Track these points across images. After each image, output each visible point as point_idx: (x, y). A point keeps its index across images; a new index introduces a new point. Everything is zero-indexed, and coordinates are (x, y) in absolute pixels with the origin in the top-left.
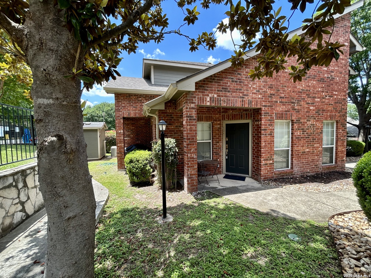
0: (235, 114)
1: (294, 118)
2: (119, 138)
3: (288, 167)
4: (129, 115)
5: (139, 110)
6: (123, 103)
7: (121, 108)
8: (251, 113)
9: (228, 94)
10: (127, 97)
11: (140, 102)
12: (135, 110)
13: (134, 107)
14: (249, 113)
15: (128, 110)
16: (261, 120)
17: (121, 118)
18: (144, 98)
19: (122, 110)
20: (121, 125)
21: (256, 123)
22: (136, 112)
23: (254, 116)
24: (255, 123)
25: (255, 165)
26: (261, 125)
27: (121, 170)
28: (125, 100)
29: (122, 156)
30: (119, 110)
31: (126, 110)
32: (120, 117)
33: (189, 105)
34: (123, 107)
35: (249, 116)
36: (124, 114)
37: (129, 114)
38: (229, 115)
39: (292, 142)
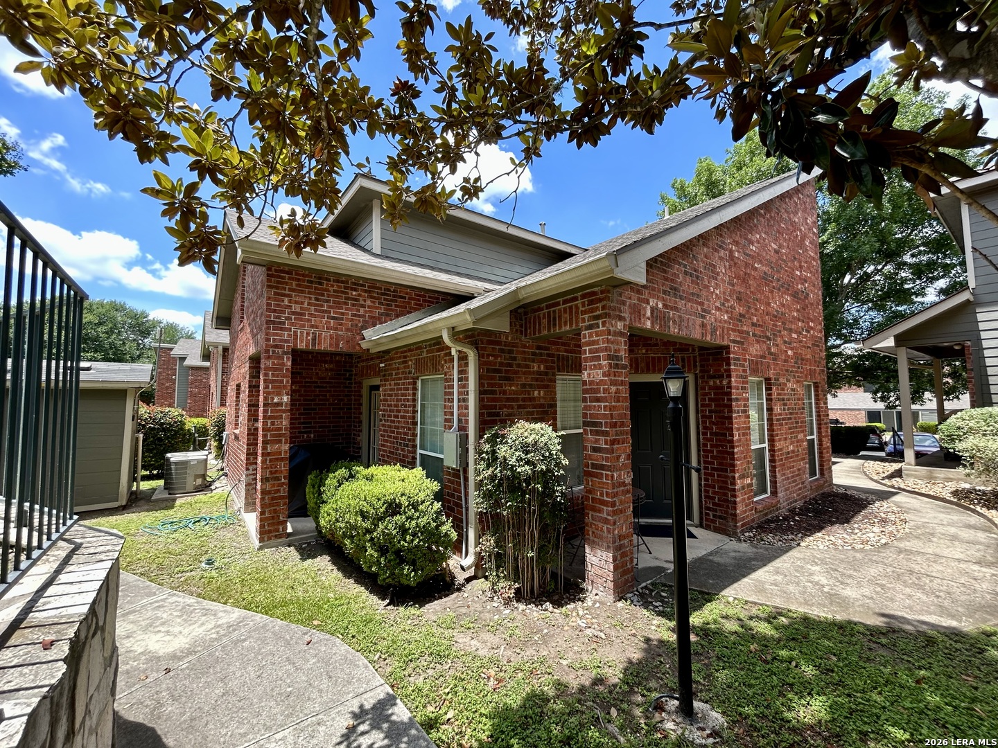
2: (273, 424)
3: (765, 492)
4: (314, 344)
5: (347, 330)
6: (296, 302)
7: (287, 318)
8: (695, 357)
10: (311, 282)
11: (354, 305)
12: (336, 329)
13: (334, 318)
14: (689, 357)
15: (312, 326)
17: (285, 353)
18: (366, 291)
19: (292, 324)
20: (284, 376)
21: (711, 383)
22: (337, 335)
24: (707, 382)
25: (714, 493)
27: (274, 541)
28: (302, 292)
29: (278, 491)
30: (281, 323)
31: (303, 326)
32: (282, 347)
33: (613, 322)
34: (294, 313)
35: (689, 366)
36: (296, 339)
37: (314, 339)
39: (771, 430)
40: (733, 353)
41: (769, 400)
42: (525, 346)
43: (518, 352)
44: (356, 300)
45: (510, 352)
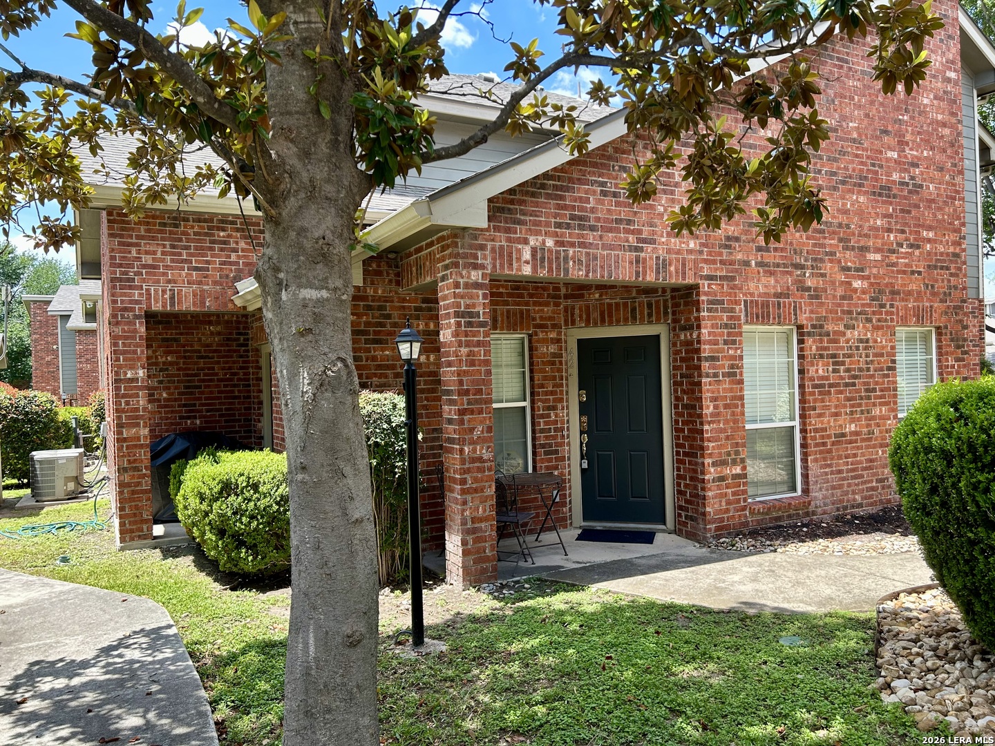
0: (610, 305)
1: (803, 318)
2: (127, 403)
3: (794, 489)
4: (172, 304)
5: (215, 283)
6: (147, 253)
7: (136, 274)
8: (665, 301)
9: (591, 237)
10: (165, 225)
11: (222, 250)
12: (200, 283)
13: (196, 269)
14: (657, 302)
15: (169, 282)
16: (699, 327)
17: (136, 317)
18: (237, 230)
19: (144, 281)
20: (137, 345)
21: (682, 337)
22: (202, 291)
23: (674, 313)
24: (678, 336)
25: (686, 486)
26: (699, 342)
27: (136, 543)
28: (154, 238)
29: (139, 484)
30: (129, 280)
31: (158, 281)
32: (133, 310)
33: (464, 273)
34: (144, 266)
35: (658, 313)
36: (149, 298)
37: (172, 298)
38: (588, 307)
39: (802, 401)
40: (706, 294)
41: (801, 357)
42: (404, 300)
43: (392, 308)
44: (225, 243)
45: (381, 308)
